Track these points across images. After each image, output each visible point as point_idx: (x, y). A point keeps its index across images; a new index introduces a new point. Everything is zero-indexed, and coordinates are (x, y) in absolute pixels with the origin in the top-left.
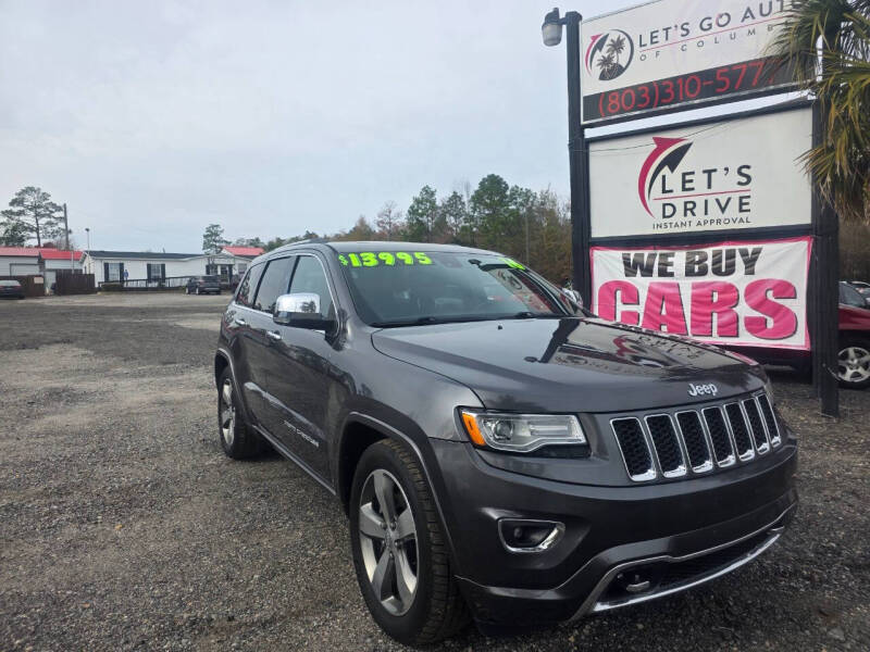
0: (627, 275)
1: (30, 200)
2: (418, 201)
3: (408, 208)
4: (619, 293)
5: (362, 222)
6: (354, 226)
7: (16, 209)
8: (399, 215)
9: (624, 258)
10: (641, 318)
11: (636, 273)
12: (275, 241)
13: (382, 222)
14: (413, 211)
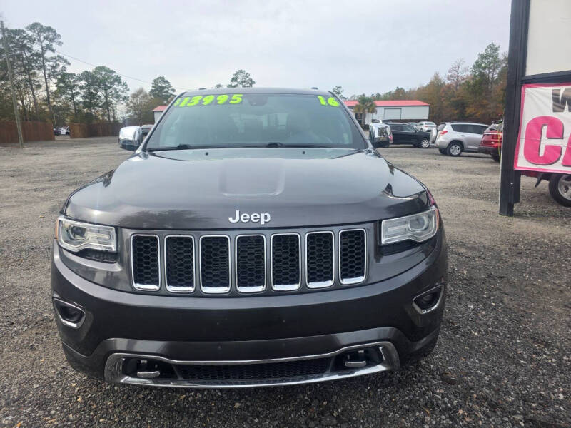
0: (554, 111)
1: (240, 77)
2: (483, 57)
3: (473, 63)
4: (545, 129)
5: (436, 77)
6: (429, 81)
7: (234, 84)
8: (465, 70)
9: (553, 94)
10: (564, 152)
11: (563, 109)
12: (375, 95)
13: (451, 76)
14: (477, 65)
